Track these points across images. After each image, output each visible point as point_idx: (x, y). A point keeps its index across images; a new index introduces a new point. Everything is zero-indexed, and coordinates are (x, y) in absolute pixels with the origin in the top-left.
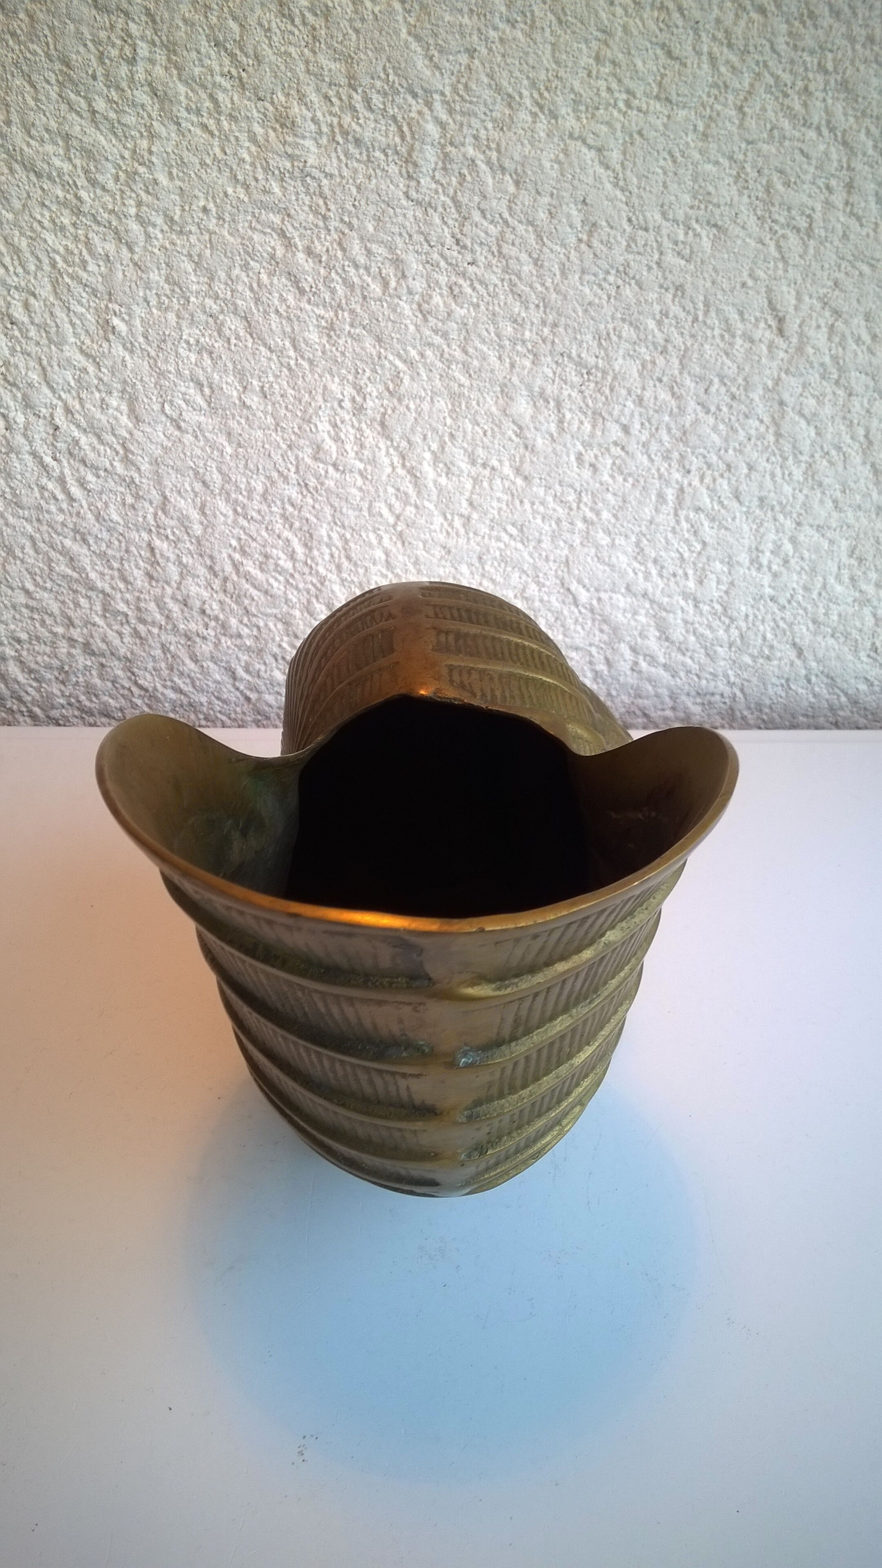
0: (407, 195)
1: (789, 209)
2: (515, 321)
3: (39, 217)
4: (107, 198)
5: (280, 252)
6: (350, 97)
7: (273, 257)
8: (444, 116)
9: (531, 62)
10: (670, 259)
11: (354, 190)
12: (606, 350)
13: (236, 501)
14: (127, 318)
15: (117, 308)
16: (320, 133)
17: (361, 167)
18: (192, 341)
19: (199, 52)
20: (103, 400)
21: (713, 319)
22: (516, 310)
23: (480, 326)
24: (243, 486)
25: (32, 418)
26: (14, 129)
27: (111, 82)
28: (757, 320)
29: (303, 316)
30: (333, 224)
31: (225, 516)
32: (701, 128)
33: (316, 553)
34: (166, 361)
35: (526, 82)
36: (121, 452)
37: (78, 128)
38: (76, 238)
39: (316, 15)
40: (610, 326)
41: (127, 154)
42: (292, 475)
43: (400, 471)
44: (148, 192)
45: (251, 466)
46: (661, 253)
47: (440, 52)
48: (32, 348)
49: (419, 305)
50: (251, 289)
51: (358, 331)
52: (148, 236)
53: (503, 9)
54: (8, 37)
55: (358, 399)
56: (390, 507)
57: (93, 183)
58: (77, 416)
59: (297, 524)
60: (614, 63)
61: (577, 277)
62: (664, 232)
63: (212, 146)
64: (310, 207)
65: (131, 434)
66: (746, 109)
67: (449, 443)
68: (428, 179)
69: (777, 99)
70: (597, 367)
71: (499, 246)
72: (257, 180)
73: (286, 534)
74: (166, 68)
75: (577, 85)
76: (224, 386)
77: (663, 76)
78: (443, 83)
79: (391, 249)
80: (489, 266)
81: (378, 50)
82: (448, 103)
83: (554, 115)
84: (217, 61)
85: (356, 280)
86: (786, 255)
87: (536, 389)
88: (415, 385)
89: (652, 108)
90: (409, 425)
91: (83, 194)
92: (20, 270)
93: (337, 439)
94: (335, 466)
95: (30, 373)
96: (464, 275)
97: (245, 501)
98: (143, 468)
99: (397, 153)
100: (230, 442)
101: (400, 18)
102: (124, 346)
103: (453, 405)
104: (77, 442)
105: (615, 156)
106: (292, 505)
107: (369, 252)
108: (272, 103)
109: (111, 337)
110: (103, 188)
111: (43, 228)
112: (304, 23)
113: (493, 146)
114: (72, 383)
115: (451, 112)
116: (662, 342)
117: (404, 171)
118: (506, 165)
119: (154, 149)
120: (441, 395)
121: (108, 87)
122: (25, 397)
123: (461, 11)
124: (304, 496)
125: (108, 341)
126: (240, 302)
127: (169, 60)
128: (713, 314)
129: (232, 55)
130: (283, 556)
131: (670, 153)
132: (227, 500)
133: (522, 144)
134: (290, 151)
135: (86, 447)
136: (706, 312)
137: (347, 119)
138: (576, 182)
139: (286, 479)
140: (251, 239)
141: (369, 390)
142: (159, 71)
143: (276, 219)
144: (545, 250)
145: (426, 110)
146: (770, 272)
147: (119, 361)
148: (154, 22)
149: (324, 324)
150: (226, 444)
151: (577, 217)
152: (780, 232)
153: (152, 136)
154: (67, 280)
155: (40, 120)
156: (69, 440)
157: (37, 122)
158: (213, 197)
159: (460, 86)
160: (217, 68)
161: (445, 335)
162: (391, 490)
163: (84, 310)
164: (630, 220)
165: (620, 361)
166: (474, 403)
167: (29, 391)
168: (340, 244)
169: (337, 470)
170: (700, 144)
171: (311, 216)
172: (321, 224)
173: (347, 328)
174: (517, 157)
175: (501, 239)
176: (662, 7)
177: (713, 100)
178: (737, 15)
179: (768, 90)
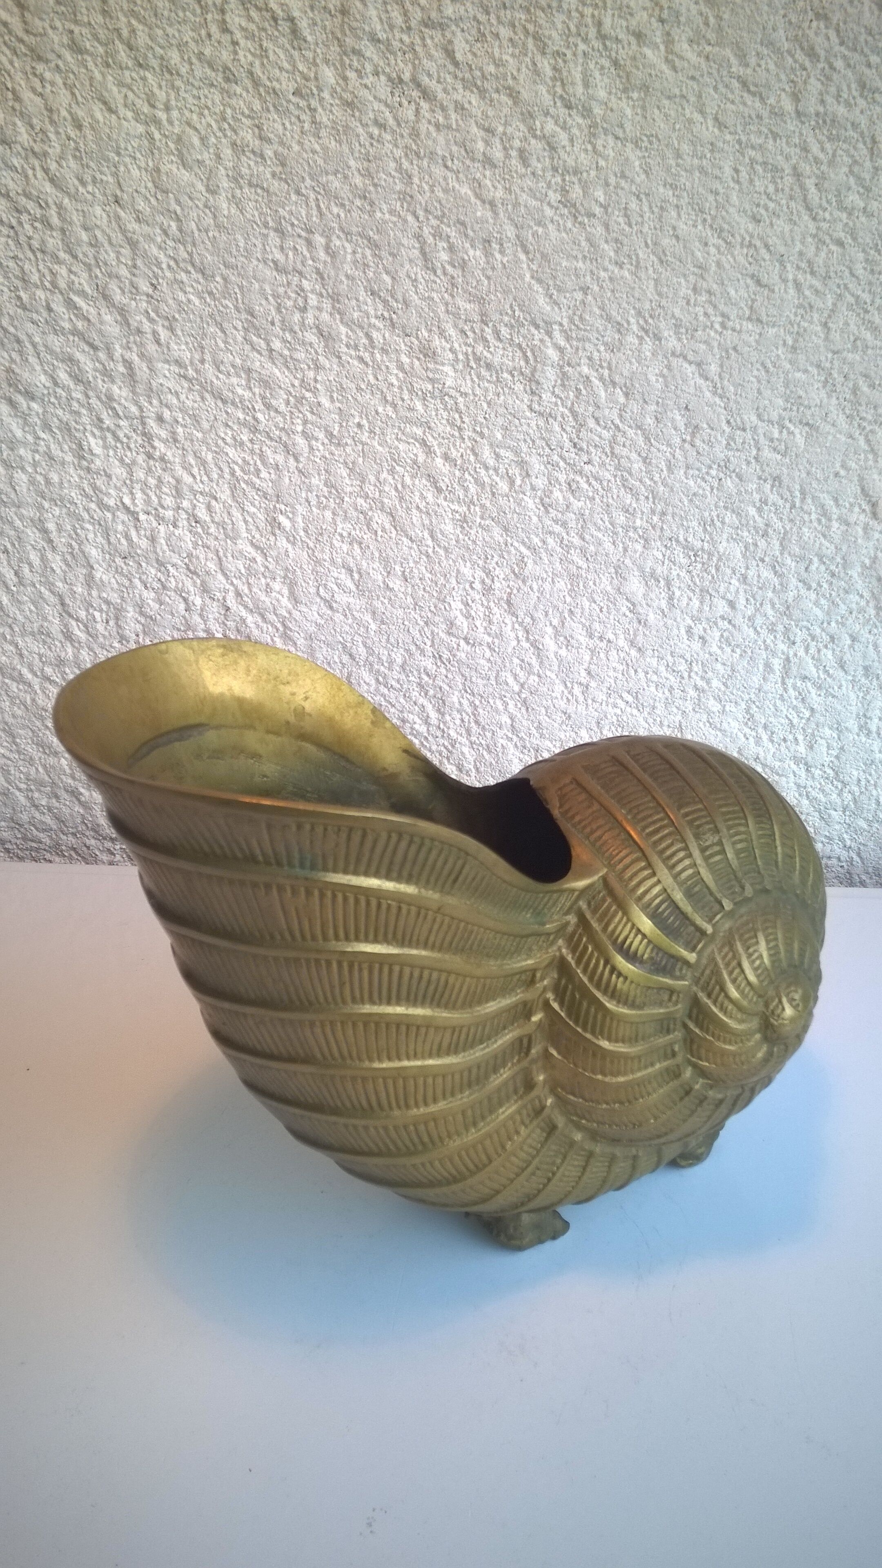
0: (531, 408)
1: (875, 407)
2: (627, 511)
3: (223, 435)
4: (279, 419)
5: (421, 458)
6: (482, 330)
7: (415, 462)
8: (562, 343)
9: (637, 295)
10: (767, 453)
11: (485, 405)
12: (711, 534)
13: (378, 671)
14: (291, 515)
15: (283, 507)
16: (457, 360)
17: (491, 387)
18: (345, 534)
19: (358, 300)
20: (268, 585)
21: (810, 505)
22: (628, 502)
23: (596, 516)
24: (384, 658)
25: (208, 601)
26: (207, 366)
27: (287, 327)
28: (851, 505)
29: (441, 510)
30: (467, 434)
31: (368, 684)
32: (790, 342)
33: (448, 718)
34: (323, 551)
35: (632, 312)
36: (281, 629)
37: (258, 364)
38: (252, 452)
39: (454, 267)
40: (714, 514)
41: (296, 383)
42: (428, 649)
43: (526, 645)
44: (312, 413)
45: (392, 640)
46: (759, 449)
47: (559, 291)
48: (212, 543)
49: (542, 499)
50: (396, 489)
51: (487, 522)
52: (311, 448)
53: (612, 254)
54: (206, 295)
55: (487, 581)
56: (515, 676)
57: (268, 406)
58: (245, 599)
59: (431, 692)
60: (709, 292)
61: (682, 472)
62: (760, 431)
63: (366, 374)
64: (448, 420)
65: (290, 613)
66: (830, 325)
67: (568, 619)
68: (549, 394)
69: (858, 315)
70: (703, 549)
71: (612, 448)
72: (403, 400)
73: (422, 701)
74: (331, 314)
75: (677, 312)
76: (371, 571)
77: (753, 301)
78: (561, 316)
79: (517, 453)
80: (603, 464)
81: (506, 292)
82: (565, 332)
83: (657, 338)
84: (372, 307)
85: (486, 479)
86: (876, 447)
87: (648, 570)
88: (538, 568)
89: (745, 328)
90: (532, 602)
91: (260, 416)
92: (205, 478)
93: (468, 616)
94: (466, 639)
95: (208, 563)
96: (581, 473)
97: (386, 671)
98: (298, 643)
99: (522, 373)
100: (374, 619)
101: (525, 266)
102: (287, 539)
103: (572, 585)
104: (244, 621)
105: (714, 369)
106: (428, 675)
107: (498, 456)
108: (417, 338)
109: (277, 532)
110: (276, 411)
111: (226, 444)
112: (445, 273)
113: (605, 365)
114: (243, 571)
115: (568, 339)
116: (762, 526)
117: (528, 388)
118: (617, 380)
119: (319, 378)
120: (561, 576)
121: (284, 330)
122: (203, 583)
123: (576, 258)
124: (438, 667)
125: (275, 535)
126: (386, 501)
127: (333, 307)
128: (810, 501)
129: (385, 302)
130: (418, 721)
131: (763, 364)
132: (371, 671)
133: (630, 362)
134: (431, 375)
135: (252, 625)
136: (803, 500)
137: (480, 348)
138: (679, 392)
139: (423, 652)
140: (397, 448)
141: (497, 573)
142: (325, 317)
143: (419, 432)
144: (652, 449)
145: (546, 338)
146: (862, 463)
147: (282, 551)
148: (322, 278)
149: (458, 517)
150: (371, 621)
151: (680, 422)
152: (868, 429)
153: (318, 367)
154: (243, 485)
155: (227, 358)
156: (238, 619)
157: (225, 360)
158: (366, 415)
159: (576, 318)
160: (372, 312)
161: (564, 525)
162: (516, 661)
163: (255, 510)
164: (728, 422)
165: (724, 544)
166: (591, 583)
167: (207, 578)
168: (473, 450)
169: (468, 643)
170: (790, 356)
171: (448, 428)
172: (457, 434)
173: (478, 520)
174: (626, 373)
175: (613, 441)
176: (750, 245)
177: (799, 318)
178: (817, 248)
179: (850, 307)
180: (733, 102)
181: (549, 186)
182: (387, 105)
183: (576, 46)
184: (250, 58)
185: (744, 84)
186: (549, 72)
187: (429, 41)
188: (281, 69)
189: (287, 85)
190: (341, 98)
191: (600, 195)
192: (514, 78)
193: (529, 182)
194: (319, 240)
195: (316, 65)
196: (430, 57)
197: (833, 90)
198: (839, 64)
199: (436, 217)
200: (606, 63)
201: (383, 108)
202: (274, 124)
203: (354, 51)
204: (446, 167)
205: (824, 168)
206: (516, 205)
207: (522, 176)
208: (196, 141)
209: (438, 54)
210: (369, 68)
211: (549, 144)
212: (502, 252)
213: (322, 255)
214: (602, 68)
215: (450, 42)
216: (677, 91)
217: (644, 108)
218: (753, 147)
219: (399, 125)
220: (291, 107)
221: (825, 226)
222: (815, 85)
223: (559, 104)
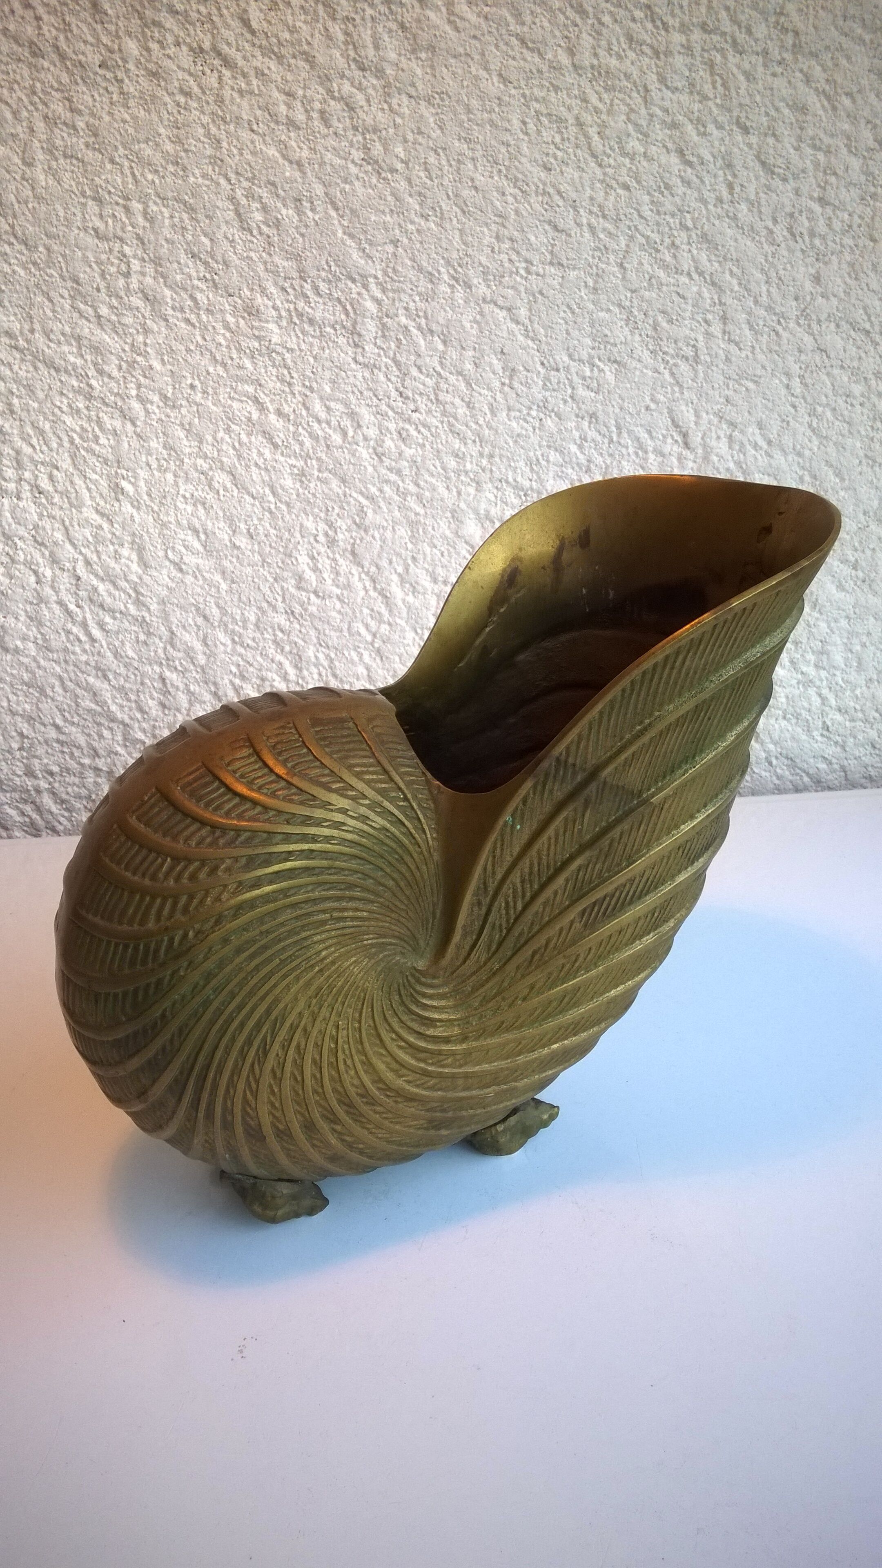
0: (355, 360)
1: (676, 342)
2: (457, 456)
3: (58, 404)
4: (113, 384)
5: (255, 416)
6: (302, 287)
7: (249, 419)
8: (379, 295)
9: (444, 245)
10: (581, 392)
11: (311, 360)
12: (537, 473)
13: (233, 631)
14: (133, 480)
15: (124, 472)
16: (280, 317)
17: (316, 342)
18: (188, 495)
19: (179, 263)
20: (116, 551)
21: (626, 440)
22: (457, 446)
23: (428, 462)
24: (238, 618)
25: (58, 572)
26: (37, 335)
27: (112, 293)
28: (664, 436)
29: (278, 466)
30: (297, 388)
31: (224, 645)
32: (591, 283)
33: (305, 673)
34: (167, 514)
35: (442, 261)
36: (133, 595)
37: (87, 330)
38: (89, 419)
39: (269, 226)
40: (539, 453)
41: (127, 348)
42: (280, 605)
43: (372, 593)
44: (145, 377)
45: (244, 599)
46: (573, 388)
47: (370, 245)
48: (57, 513)
49: (374, 449)
50: (234, 448)
51: (325, 475)
52: (147, 412)
53: (417, 207)
54: (30, 266)
55: (330, 533)
56: (367, 626)
57: (101, 372)
58: (95, 567)
59: (287, 648)
60: (511, 239)
61: (504, 414)
62: (573, 370)
63: (194, 335)
64: (277, 377)
65: (141, 579)
66: (626, 265)
67: (412, 565)
68: (372, 346)
69: (650, 254)
70: (532, 489)
71: (436, 395)
72: (232, 359)
73: (279, 657)
74: (155, 278)
75: (483, 260)
76: (217, 531)
77: (553, 245)
78: (375, 269)
79: (347, 405)
80: (429, 412)
81: (321, 248)
82: (381, 284)
83: (468, 286)
84: (193, 269)
85: (320, 433)
86: (680, 380)
87: (482, 512)
88: (378, 517)
89: (547, 272)
90: (376, 552)
91: (93, 382)
92: (44, 448)
93: (315, 570)
94: (316, 593)
95: (55, 534)
96: (409, 420)
97: (241, 631)
98: (152, 608)
99: (344, 327)
100: (225, 579)
101: (336, 222)
102: (132, 504)
103: (412, 532)
104: (95, 590)
105: (523, 313)
106: (282, 631)
107: (328, 409)
108: (240, 297)
109: (121, 497)
110: (110, 377)
111: (63, 412)
112: (261, 234)
113: (421, 314)
114: (91, 539)
115: (384, 291)
116: (585, 462)
117: (351, 341)
118: (434, 328)
119: (148, 341)
120: (401, 524)
121: (110, 296)
122: (52, 554)
123: (383, 212)
124: (291, 623)
125: (118, 500)
126: (225, 459)
127: (156, 271)
128: (625, 435)
129: (206, 264)
130: (275, 677)
131: (568, 306)
132: (226, 632)
133: (445, 310)
134: (257, 333)
135: (104, 593)
136: (619, 434)
137: (301, 304)
138: (493, 337)
139: (274, 608)
140: (230, 407)
141: (339, 524)
142: (149, 280)
143: (250, 389)
144: (474, 394)
145: (364, 291)
146: (670, 396)
147: (128, 517)
148: (143, 243)
149: (296, 471)
150: (221, 581)
151: (498, 366)
152: (671, 362)
153: (146, 331)
154: (83, 452)
155: (57, 327)
156: (89, 588)
157: (55, 328)
158: (198, 376)
159: (390, 270)
160: (194, 274)
161: (399, 472)
162: (366, 611)
163: (97, 477)
164: (542, 364)
165: (551, 482)
166: (430, 529)
167: (55, 549)
168: (304, 404)
169: (318, 596)
170: (592, 296)
171: (279, 384)
172: (287, 389)
173: (316, 473)
174: (441, 321)
175: (437, 389)
176: (545, 193)
177: (597, 260)
178: (606, 193)
179: (642, 248)
180: (514, 59)
181: (352, 145)
182: (191, 74)
183: (364, 10)
184: (54, 32)
185: (523, 41)
186: (341, 37)
187: (225, 11)
188: (85, 42)
189: (93, 58)
190: (146, 69)
191: (399, 150)
192: (309, 44)
193: (332, 142)
194: (136, 206)
195: (118, 37)
196: (228, 26)
197: (603, 43)
198: (606, 19)
199: (247, 179)
200: (394, 26)
201: (187, 77)
202: (84, 96)
203: (154, 23)
204: (253, 131)
205: (604, 117)
206: (322, 164)
207: (325, 137)
208: (9, 115)
209: (235, 24)
210: (170, 39)
211: (347, 105)
212: (313, 210)
213: (140, 220)
214: (390, 31)
215: (245, 11)
216: (461, 50)
217: (432, 67)
218: (537, 100)
219: (204, 93)
220: (99, 79)
221: (610, 171)
222: (587, 40)
223: (353, 66)
